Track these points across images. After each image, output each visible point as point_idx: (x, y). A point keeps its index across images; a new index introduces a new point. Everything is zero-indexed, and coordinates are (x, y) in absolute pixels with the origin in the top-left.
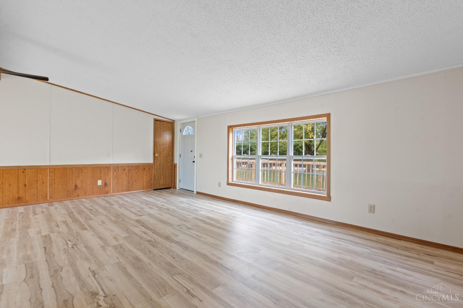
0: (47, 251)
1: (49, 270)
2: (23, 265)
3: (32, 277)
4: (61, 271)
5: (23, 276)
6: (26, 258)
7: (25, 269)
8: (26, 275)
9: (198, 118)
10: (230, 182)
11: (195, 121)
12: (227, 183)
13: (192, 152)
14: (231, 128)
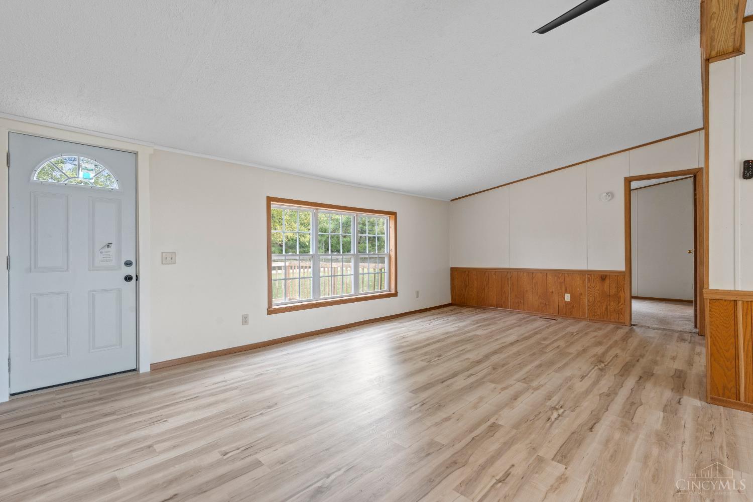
0: (594, 421)
1: (613, 400)
2: (635, 420)
3: (633, 403)
4: (604, 393)
5: (640, 409)
6: (627, 429)
7: (636, 415)
8: (637, 408)
9: (155, 150)
10: (273, 307)
11: (137, 152)
12: (269, 310)
13: (110, 247)
14: (272, 202)
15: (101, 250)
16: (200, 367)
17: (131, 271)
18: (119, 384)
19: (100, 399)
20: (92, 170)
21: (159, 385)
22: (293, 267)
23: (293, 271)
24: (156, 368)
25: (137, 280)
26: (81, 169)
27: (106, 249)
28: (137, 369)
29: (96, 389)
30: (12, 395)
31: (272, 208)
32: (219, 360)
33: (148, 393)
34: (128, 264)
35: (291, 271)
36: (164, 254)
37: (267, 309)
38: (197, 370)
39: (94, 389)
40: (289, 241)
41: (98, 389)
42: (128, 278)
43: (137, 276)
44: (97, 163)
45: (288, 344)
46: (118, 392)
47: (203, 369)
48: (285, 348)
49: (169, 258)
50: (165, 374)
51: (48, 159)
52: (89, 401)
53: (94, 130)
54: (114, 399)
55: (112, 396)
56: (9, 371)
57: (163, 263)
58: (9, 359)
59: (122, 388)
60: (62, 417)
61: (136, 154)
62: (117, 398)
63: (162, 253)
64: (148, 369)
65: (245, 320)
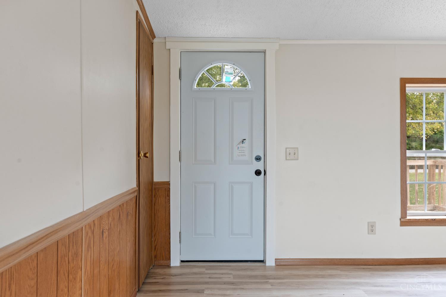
9: (280, 45)
10: (408, 218)
11: (265, 50)
12: (402, 220)
13: (245, 143)
14: (407, 85)
15: (238, 146)
16: (321, 273)
17: (259, 166)
18: (249, 273)
19: (232, 283)
20: (232, 74)
21: (280, 283)
22: (440, 167)
23: (440, 171)
24: (281, 264)
25: (265, 175)
26: (224, 74)
27: (242, 145)
28: (265, 261)
29: (232, 272)
30: (182, 261)
31: (406, 92)
32: (341, 271)
33: (269, 289)
34: (257, 159)
35: (437, 171)
36: (288, 150)
37: (400, 219)
38: (317, 276)
39: (230, 272)
40: (435, 134)
41: (234, 273)
42: (258, 173)
43: (265, 170)
44: (236, 67)
45: (429, 269)
46: (247, 280)
47: (323, 277)
48: (425, 273)
49: (292, 154)
50: (286, 272)
51: (203, 69)
52: (225, 283)
53: (232, 37)
54: (241, 287)
55: (241, 283)
56: (180, 242)
57: (287, 158)
58: (180, 233)
59: (251, 277)
60: (205, 292)
61: (264, 52)
62: (245, 286)
63: (286, 148)
64: (273, 264)
65: (372, 228)
